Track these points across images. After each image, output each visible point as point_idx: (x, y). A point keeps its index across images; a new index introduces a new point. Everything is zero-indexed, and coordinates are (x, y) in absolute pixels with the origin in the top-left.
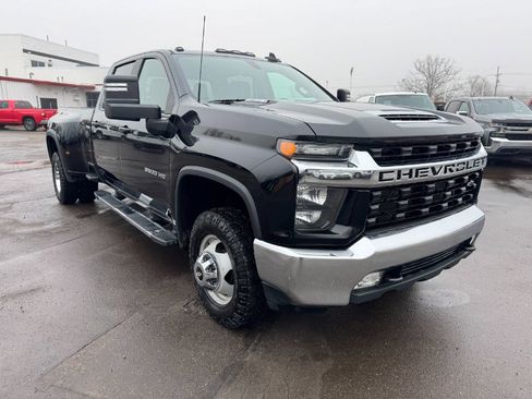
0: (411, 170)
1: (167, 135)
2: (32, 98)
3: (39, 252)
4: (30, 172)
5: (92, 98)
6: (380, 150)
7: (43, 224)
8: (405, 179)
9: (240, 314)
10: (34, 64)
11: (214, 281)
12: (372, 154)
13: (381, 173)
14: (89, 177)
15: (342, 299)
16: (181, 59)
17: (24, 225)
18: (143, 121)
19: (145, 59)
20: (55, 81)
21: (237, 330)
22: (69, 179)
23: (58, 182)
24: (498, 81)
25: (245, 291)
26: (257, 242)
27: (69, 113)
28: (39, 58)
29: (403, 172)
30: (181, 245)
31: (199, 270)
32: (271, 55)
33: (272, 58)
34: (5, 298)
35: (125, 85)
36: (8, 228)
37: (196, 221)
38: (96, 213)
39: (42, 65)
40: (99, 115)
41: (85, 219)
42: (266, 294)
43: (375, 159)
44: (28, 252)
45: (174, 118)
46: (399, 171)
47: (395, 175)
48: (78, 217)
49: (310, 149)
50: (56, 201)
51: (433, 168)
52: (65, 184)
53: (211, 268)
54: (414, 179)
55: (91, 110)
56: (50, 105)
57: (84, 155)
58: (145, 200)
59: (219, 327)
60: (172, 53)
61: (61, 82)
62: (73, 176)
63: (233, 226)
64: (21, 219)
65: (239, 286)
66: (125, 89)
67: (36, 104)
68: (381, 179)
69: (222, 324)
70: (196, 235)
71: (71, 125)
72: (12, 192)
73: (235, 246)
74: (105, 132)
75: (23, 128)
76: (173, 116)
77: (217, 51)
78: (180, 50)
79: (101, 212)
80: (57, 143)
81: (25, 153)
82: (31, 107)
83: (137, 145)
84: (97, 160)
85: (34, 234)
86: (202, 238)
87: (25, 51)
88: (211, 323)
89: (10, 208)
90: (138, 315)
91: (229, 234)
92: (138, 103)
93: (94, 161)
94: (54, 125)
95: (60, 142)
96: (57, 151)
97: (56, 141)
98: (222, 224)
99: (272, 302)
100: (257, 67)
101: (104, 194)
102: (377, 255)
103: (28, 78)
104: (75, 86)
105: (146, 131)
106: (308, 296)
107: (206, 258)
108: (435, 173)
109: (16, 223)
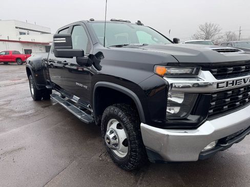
0: (233, 81)
1: (88, 65)
2: (20, 49)
3: (23, 127)
4: (19, 85)
5: (48, 48)
6: (216, 70)
7: (25, 111)
8: (230, 86)
9: (132, 164)
10: (21, 33)
11: (116, 145)
12: (212, 72)
13: (218, 84)
14: (47, 87)
15: (195, 157)
16: (93, 25)
17: (16, 112)
18: (75, 58)
19: (74, 26)
20: (31, 41)
21: (130, 171)
22: (38, 89)
23: (32, 90)
24: (240, 34)
25: (135, 151)
26: (142, 125)
27: (37, 56)
28: (23, 31)
29: (229, 82)
30: (96, 123)
31: (108, 138)
32: (139, 22)
33: (139, 23)
34: (5, 154)
35: (65, 39)
36: (8, 114)
37: (105, 112)
38: (51, 105)
39: (25, 34)
40: (52, 56)
41: (46, 108)
42: (148, 154)
43: (214, 75)
44: (18, 127)
45: (91, 56)
46: (227, 82)
47: (225, 84)
48: (42, 107)
49: (173, 71)
50: (31, 99)
51: (244, 80)
52: (36, 91)
53: (115, 138)
54: (235, 86)
55: (47, 54)
56: (28, 52)
57: (45, 76)
58: (76, 99)
59: (119, 169)
60: (88, 22)
61: (33, 41)
62: (40, 87)
63: (127, 115)
64: (14, 109)
65: (132, 148)
66: (65, 41)
67: (22, 52)
68: (218, 87)
69: (121, 168)
70: (105, 118)
71: (38, 61)
72: (11, 95)
73: (128, 126)
74: (54, 64)
75: (16, 64)
76: (91, 55)
77: (112, 20)
78: (92, 20)
79: (54, 104)
80: (31, 71)
81: (17, 75)
82: (20, 53)
83: (70, 70)
84: (51, 78)
85: (21, 117)
86: (109, 121)
87: (16, 28)
88: (115, 166)
89: (9, 103)
90: (75, 163)
91: (124, 119)
92: (72, 48)
93: (50, 79)
94: (29, 61)
95: (32, 70)
96: (31, 74)
97: (31, 69)
98: (120, 113)
99: (151, 159)
100: (133, 28)
101: (55, 95)
102: (216, 132)
103: (18, 40)
104: (40, 43)
105: (76, 63)
106: (174, 156)
107: (112, 132)
108: (245, 82)
109: (12, 111)
